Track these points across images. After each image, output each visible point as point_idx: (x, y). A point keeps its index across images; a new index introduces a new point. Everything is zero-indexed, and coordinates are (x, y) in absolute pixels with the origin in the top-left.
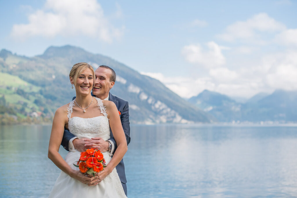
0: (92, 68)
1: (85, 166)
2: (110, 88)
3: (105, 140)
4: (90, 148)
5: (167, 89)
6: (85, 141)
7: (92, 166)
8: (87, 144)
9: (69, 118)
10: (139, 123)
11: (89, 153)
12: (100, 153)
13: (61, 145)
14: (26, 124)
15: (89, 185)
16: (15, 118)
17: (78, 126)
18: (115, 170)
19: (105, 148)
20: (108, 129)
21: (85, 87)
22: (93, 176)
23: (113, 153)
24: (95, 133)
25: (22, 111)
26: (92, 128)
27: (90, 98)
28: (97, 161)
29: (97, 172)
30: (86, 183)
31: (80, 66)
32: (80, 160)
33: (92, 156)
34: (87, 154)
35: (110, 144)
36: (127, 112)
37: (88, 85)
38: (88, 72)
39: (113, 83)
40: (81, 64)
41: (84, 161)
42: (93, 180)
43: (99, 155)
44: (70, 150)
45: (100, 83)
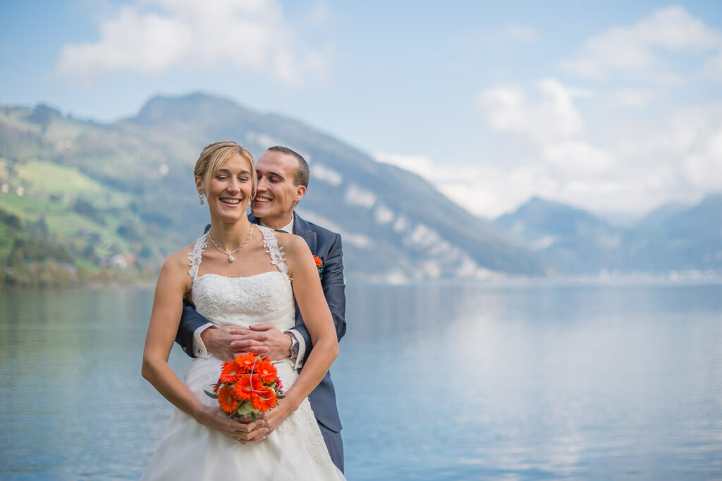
0: (247, 155)
1: (232, 397)
2: (294, 201)
3: (283, 330)
4: (245, 352)
5: (441, 196)
6: (232, 333)
7: (249, 396)
8: (238, 340)
9: (192, 278)
10: (374, 280)
11: (241, 365)
12: (268, 365)
13: (175, 343)
14: (97, 286)
15: (243, 441)
16: (70, 270)
17: (215, 296)
18: (306, 404)
19: (281, 351)
20: (290, 304)
21: (231, 201)
22: (251, 419)
23: (304, 361)
24: (258, 313)
25: (88, 253)
26: (250, 302)
27: (245, 226)
28: (261, 384)
29: (261, 410)
30: (235, 438)
31: (219, 148)
32: (220, 382)
33: (250, 372)
34: (239, 368)
35: (294, 341)
36: (337, 258)
37: (239, 196)
38: (238, 164)
39: (301, 188)
40: (221, 145)
41: (229, 384)
42: (252, 430)
43: (265, 369)
44: (197, 354)
45: (269, 190)
